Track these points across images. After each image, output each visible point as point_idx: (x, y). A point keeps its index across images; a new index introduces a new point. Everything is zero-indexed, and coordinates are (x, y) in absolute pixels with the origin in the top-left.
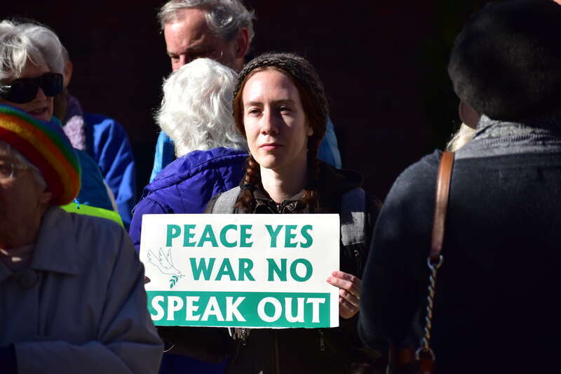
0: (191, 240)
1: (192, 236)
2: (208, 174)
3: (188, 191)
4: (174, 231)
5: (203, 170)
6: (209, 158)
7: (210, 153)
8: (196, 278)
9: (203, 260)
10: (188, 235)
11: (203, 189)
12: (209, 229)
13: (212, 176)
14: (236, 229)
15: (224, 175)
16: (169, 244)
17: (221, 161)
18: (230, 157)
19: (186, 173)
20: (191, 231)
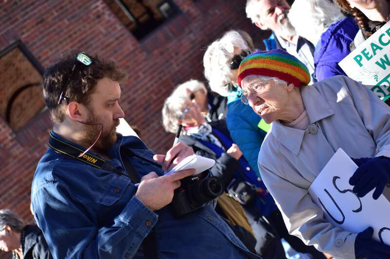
0: (369, 56)
1: (368, 53)
2: (335, 37)
3: (332, 50)
4: (358, 58)
5: (331, 37)
6: (329, 32)
7: (329, 30)
8: (384, 68)
9: (381, 59)
10: (366, 55)
11: (337, 45)
12: (373, 45)
13: (337, 37)
14: (384, 35)
15: (341, 32)
16: (361, 65)
17: (335, 29)
18: (338, 25)
19: (325, 44)
20: (366, 52)
